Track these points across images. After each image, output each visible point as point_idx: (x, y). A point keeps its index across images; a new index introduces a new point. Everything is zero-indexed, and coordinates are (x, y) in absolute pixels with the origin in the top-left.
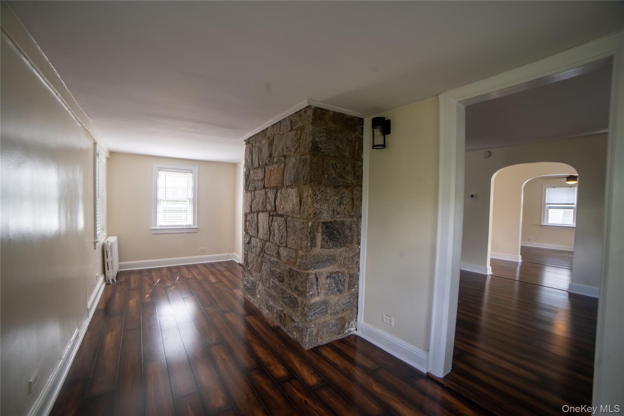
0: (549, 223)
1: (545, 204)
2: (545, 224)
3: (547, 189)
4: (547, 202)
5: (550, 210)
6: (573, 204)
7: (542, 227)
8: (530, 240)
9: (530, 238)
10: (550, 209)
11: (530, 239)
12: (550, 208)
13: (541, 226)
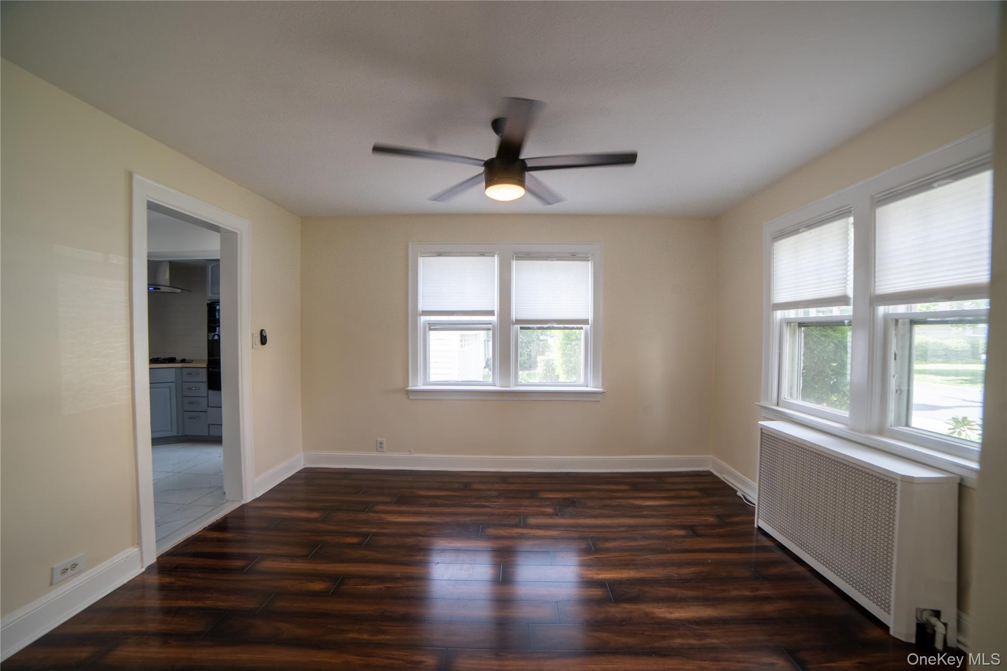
0: (433, 378)
1: (417, 314)
2: (421, 387)
3: (422, 261)
4: (421, 307)
5: (433, 335)
6: (491, 313)
7: (411, 397)
8: (379, 446)
9: (379, 440)
10: (431, 332)
11: (381, 443)
12: (432, 326)
13: (409, 393)
